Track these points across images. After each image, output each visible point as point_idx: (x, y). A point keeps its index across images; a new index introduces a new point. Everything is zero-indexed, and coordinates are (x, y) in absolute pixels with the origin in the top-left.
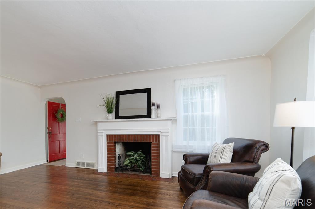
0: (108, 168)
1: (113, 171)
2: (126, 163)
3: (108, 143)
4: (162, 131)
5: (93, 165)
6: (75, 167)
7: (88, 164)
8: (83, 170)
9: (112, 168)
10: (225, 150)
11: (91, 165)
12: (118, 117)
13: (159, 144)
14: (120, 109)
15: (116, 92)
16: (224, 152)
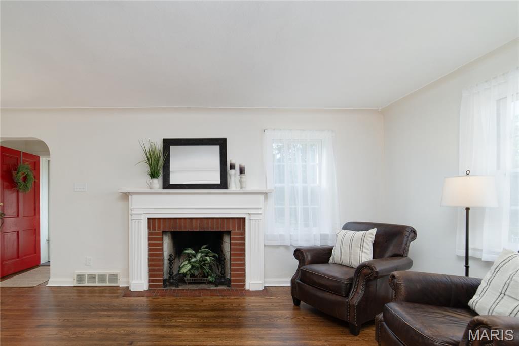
0: (149, 282)
1: (159, 286)
2: (184, 270)
3: (149, 234)
4: (250, 212)
5: (114, 278)
6: (73, 285)
7: (102, 278)
8: (92, 290)
9: (159, 281)
10: (365, 240)
11: (109, 279)
12: (167, 185)
13: (243, 234)
14: (171, 170)
15: (164, 139)
16: (365, 243)
